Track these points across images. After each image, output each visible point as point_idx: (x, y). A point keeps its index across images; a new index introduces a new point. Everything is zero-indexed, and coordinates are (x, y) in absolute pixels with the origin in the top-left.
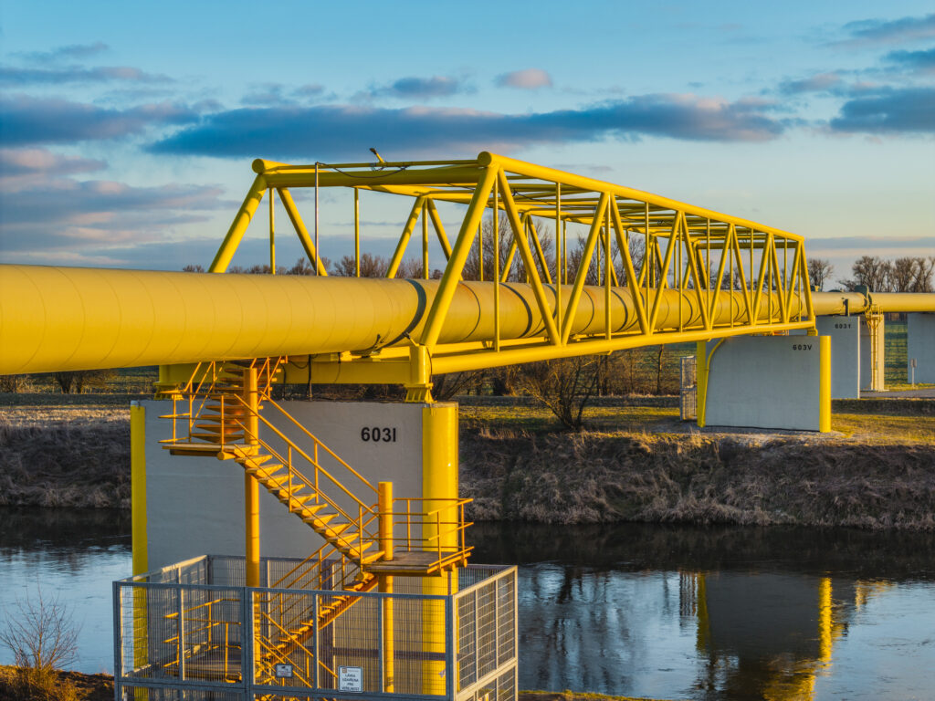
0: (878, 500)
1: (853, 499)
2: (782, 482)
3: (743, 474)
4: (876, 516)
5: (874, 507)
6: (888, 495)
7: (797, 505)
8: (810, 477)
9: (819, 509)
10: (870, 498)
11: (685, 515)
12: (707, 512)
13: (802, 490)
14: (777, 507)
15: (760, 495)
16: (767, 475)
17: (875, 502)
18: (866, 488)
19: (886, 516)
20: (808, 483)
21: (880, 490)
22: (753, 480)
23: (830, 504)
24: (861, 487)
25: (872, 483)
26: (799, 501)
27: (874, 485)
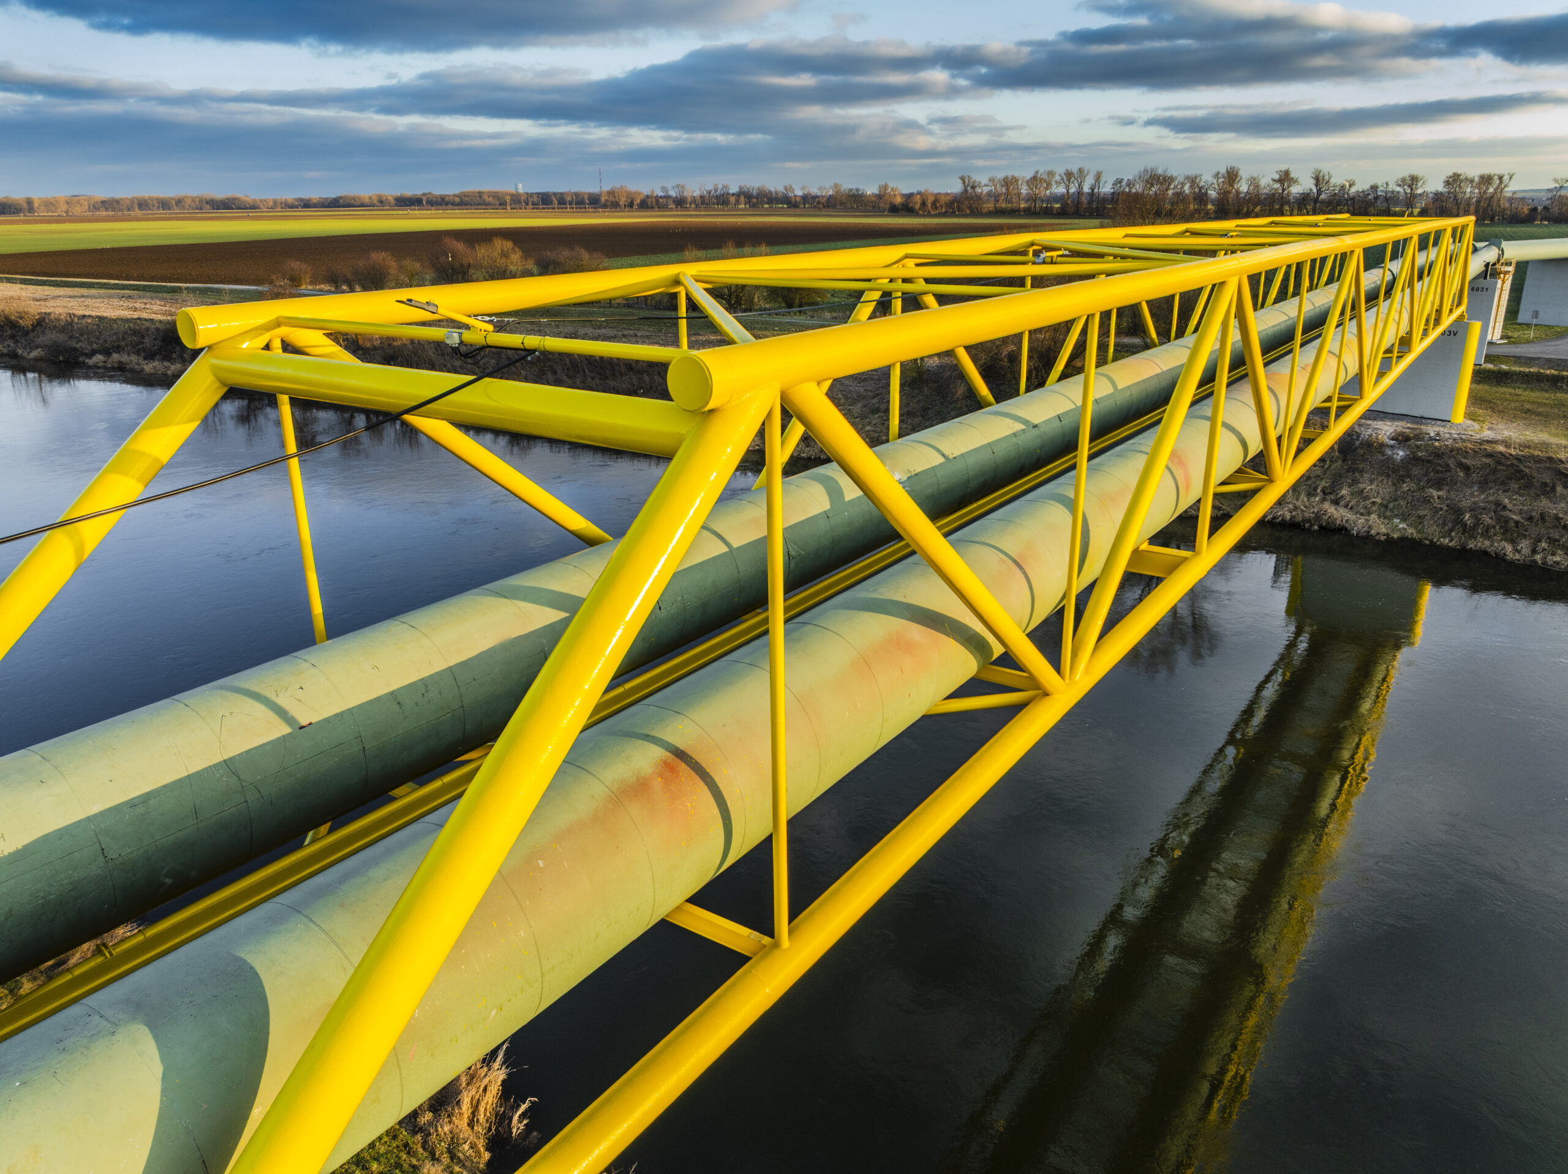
0: (1517, 522)
1: (1487, 519)
2: (1405, 487)
3: (1361, 472)
4: (1513, 542)
5: (1511, 532)
6: (1530, 519)
7: (1419, 517)
8: (1438, 485)
9: (1444, 524)
10: (1507, 520)
11: (1292, 517)
12: (1318, 517)
13: (1427, 500)
14: (1396, 516)
15: (1378, 500)
16: (1388, 476)
17: (1512, 524)
18: (1505, 508)
19: (1524, 545)
20: (1435, 493)
21: (1521, 512)
22: (1372, 481)
23: (1458, 522)
24: (1498, 504)
25: (1511, 500)
26: (1422, 513)
27: (1515, 504)
